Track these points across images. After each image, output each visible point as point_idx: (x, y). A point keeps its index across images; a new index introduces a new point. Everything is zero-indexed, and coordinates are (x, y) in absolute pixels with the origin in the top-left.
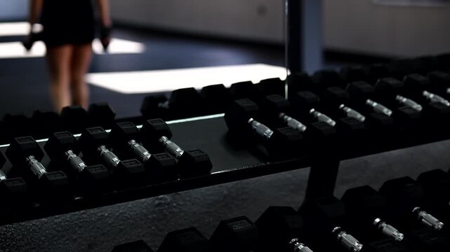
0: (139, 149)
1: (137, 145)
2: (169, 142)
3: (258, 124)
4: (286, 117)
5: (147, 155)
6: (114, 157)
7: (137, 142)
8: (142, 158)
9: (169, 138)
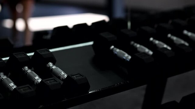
0: (31, 74)
1: (29, 71)
2: (54, 67)
3: (118, 50)
4: (135, 44)
5: (38, 79)
6: (11, 83)
7: (29, 68)
8: (34, 82)
9: (54, 64)
